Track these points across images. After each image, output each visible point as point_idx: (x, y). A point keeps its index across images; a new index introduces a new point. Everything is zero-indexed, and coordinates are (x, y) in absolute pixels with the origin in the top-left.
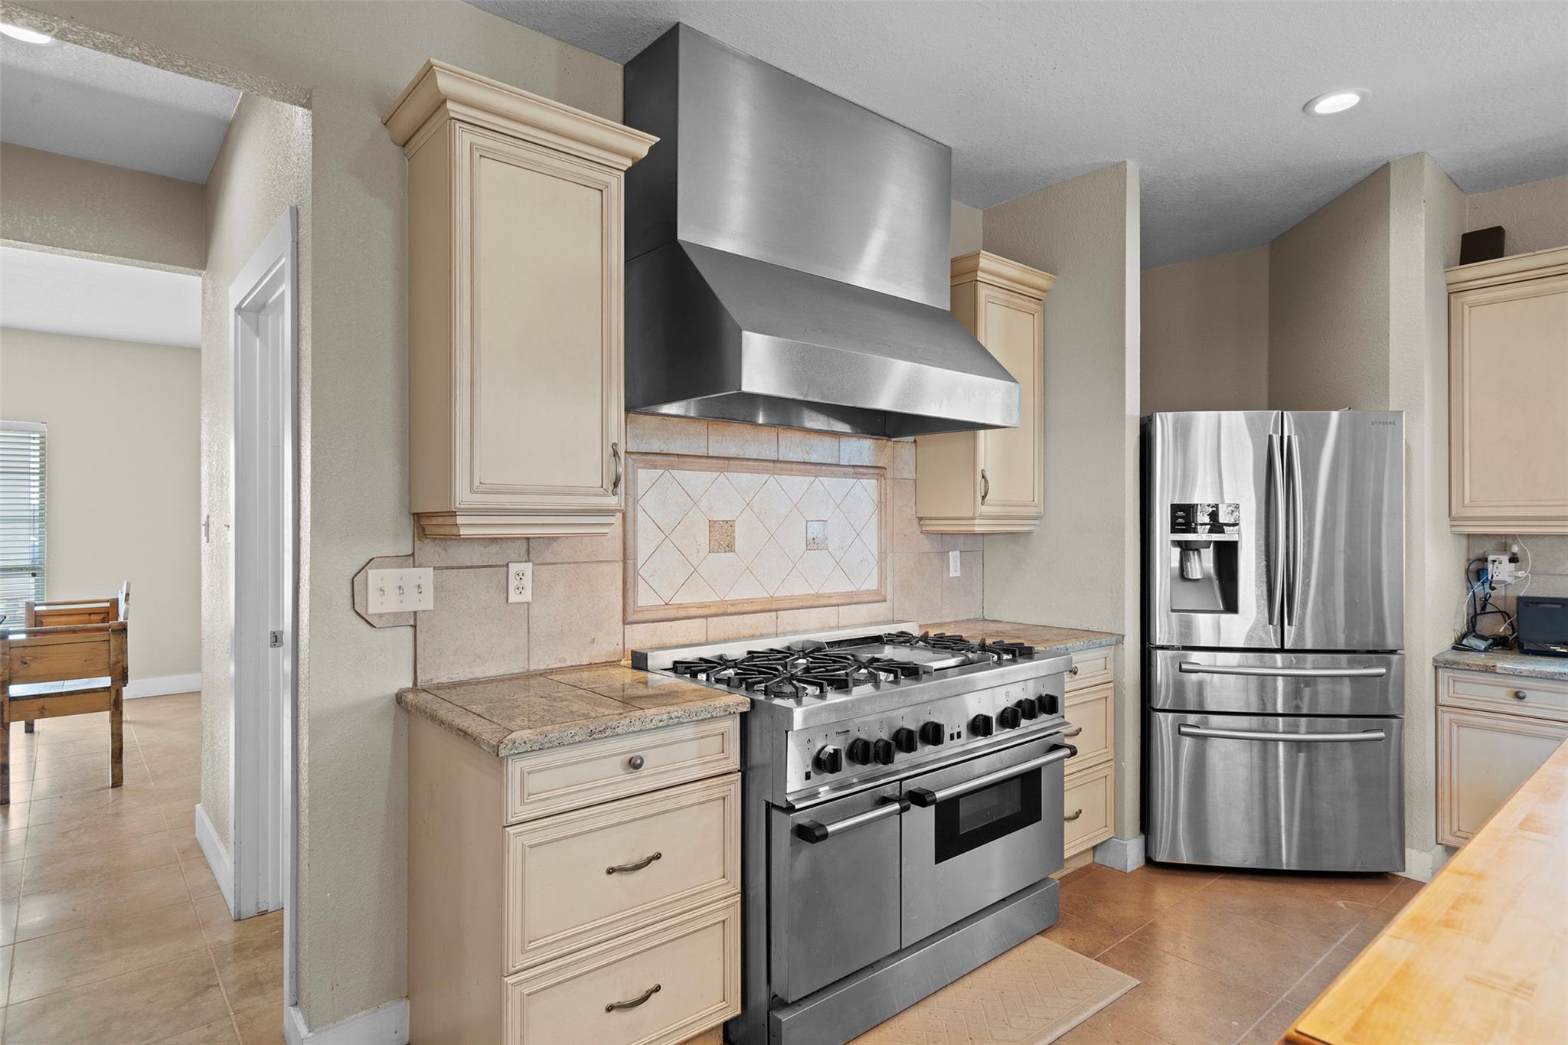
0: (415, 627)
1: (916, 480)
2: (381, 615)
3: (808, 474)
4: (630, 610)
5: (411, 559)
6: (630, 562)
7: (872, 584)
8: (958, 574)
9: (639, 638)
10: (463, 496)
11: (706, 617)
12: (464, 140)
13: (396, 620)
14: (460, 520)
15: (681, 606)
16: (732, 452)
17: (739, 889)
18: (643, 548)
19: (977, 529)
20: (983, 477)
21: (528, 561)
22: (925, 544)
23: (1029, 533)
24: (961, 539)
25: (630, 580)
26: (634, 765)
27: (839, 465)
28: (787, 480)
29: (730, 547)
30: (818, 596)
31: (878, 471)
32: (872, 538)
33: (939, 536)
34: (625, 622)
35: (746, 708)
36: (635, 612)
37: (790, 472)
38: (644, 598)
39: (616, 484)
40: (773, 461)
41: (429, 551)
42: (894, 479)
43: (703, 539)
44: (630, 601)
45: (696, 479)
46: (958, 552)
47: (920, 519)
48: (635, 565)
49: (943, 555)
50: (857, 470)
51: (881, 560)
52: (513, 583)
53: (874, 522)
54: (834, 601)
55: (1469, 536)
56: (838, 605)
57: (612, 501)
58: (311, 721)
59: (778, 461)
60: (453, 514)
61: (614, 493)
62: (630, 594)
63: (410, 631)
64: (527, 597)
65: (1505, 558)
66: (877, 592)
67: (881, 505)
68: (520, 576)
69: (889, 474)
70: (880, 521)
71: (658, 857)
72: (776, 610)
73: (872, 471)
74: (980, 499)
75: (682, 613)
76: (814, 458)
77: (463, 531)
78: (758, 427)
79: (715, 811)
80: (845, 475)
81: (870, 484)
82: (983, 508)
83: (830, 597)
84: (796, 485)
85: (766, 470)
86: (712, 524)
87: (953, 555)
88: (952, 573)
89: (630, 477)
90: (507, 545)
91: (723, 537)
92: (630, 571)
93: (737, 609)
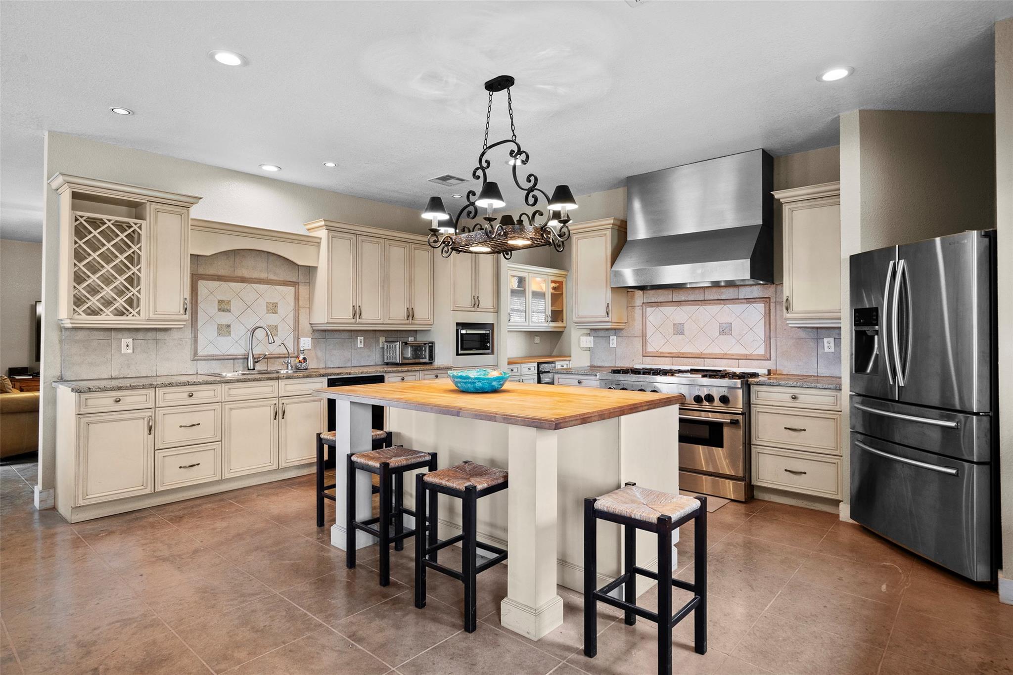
3: (720, 304)
4: (644, 352)
6: (644, 337)
7: (761, 351)
8: (832, 351)
9: (648, 361)
11: (672, 357)
15: (663, 353)
16: (683, 299)
18: (650, 331)
20: (787, 300)
21: (615, 336)
22: (802, 333)
24: (836, 331)
25: (644, 342)
27: (738, 299)
28: (708, 307)
29: (682, 333)
30: (726, 354)
31: (765, 299)
32: (761, 331)
33: (815, 330)
34: (643, 356)
36: (646, 353)
37: (710, 304)
38: (650, 349)
39: (608, 313)
40: (701, 301)
42: (777, 302)
43: (671, 330)
44: (645, 349)
45: (668, 310)
46: (833, 339)
48: (646, 338)
49: (818, 340)
50: (750, 300)
51: (767, 340)
52: (611, 342)
53: (762, 323)
56: (739, 359)
57: (607, 319)
59: (704, 300)
61: (608, 317)
62: (644, 347)
63: (589, 352)
64: (614, 346)
66: (764, 356)
67: (768, 315)
68: (613, 340)
69: (773, 300)
70: (765, 323)
72: (704, 358)
73: (758, 300)
74: (785, 311)
75: (662, 355)
76: (724, 297)
78: (687, 290)
80: (742, 303)
81: (760, 307)
83: (733, 355)
84: (714, 309)
85: (698, 304)
86: (674, 324)
87: (826, 340)
88: (826, 350)
89: (644, 310)
90: (610, 331)
91: (679, 330)
92: (644, 340)
93: (684, 356)
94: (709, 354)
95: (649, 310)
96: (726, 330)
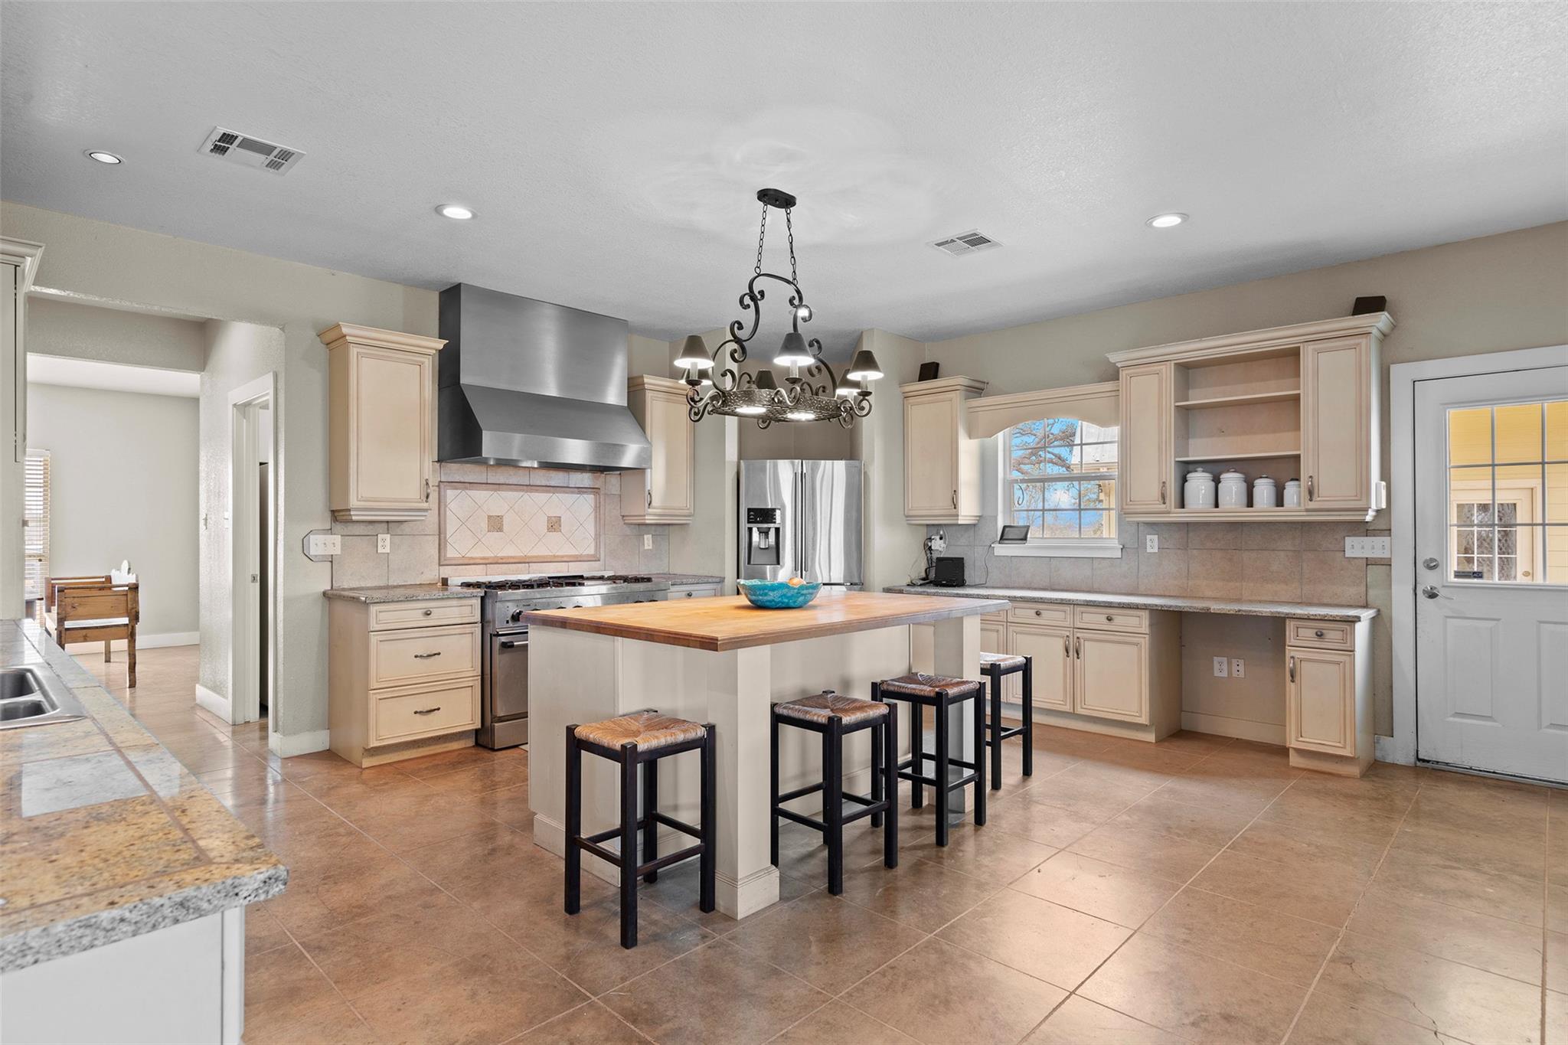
0: (332, 562)
1: (620, 496)
2: (316, 556)
3: (548, 492)
4: (442, 559)
5: (330, 531)
6: (442, 536)
7: (591, 551)
8: (651, 547)
9: (446, 572)
10: (353, 502)
11: (486, 564)
12: (354, 351)
13: (323, 559)
14: (352, 513)
15: (472, 558)
16: (502, 481)
17: (480, 673)
18: (451, 527)
19: (647, 522)
20: (649, 493)
21: (388, 533)
22: (628, 531)
23: (687, 524)
24: (653, 528)
25: (442, 544)
26: (427, 614)
27: (568, 487)
28: (535, 495)
29: (500, 529)
30: (554, 556)
31: (595, 490)
32: (590, 527)
33: (637, 526)
34: (440, 565)
35: (483, 594)
36: (445, 560)
37: (537, 491)
38: (451, 553)
39: (427, 497)
40: (527, 485)
41: (338, 527)
42: (605, 494)
43: (484, 525)
44: (442, 554)
45: (480, 495)
46: (650, 536)
47: (623, 516)
48: (445, 537)
49: (640, 536)
50: (581, 490)
51: (597, 536)
52: (380, 544)
53: (592, 518)
54: (565, 559)
55: (928, 525)
56: (568, 562)
57: (425, 505)
58: (285, 600)
59: (530, 485)
60: (349, 510)
61: (427, 502)
62: (442, 551)
63: (330, 564)
64: (387, 550)
65: (938, 537)
66: (592, 557)
67: (597, 508)
68: (384, 540)
69: (602, 492)
70: (596, 517)
71: (439, 654)
72: (528, 563)
73: (590, 490)
74: (647, 505)
75: (472, 562)
76: (553, 483)
77: (354, 518)
79: (467, 639)
80: (572, 493)
81: (590, 498)
82: (650, 510)
83: (563, 557)
84: (541, 497)
85: (523, 490)
86: (489, 517)
87: (645, 536)
88: (646, 547)
89: (442, 493)
90: (377, 525)
91: (496, 524)
92: (442, 541)
93: (504, 561)
94: (536, 557)
95: (450, 494)
96: (554, 525)
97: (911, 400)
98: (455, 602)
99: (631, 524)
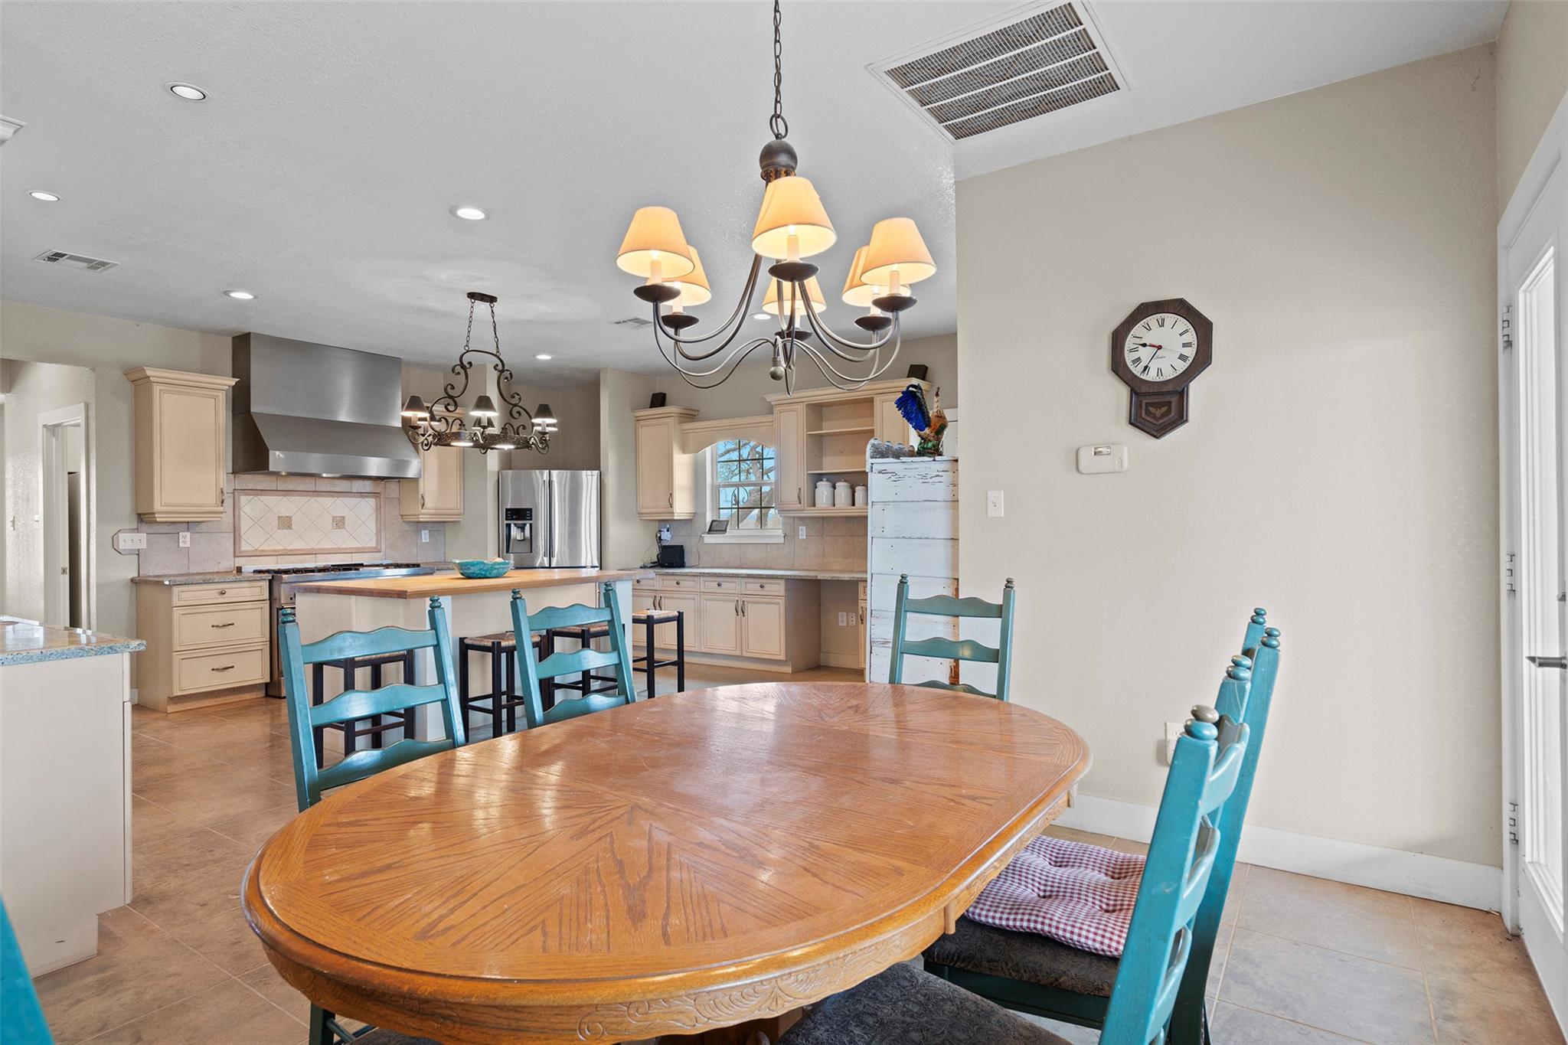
0: (138, 555)
1: (399, 499)
2: (124, 550)
3: (333, 496)
4: (237, 551)
5: (137, 530)
6: (237, 533)
7: (373, 544)
8: (428, 541)
9: (240, 562)
10: (157, 507)
11: (277, 555)
12: (157, 389)
13: (130, 552)
14: (156, 516)
15: (263, 551)
16: (290, 488)
17: (268, 639)
18: (244, 527)
19: (421, 520)
20: (423, 497)
21: (188, 531)
22: (407, 527)
23: (459, 521)
24: (430, 525)
25: (237, 539)
26: (223, 593)
27: (351, 493)
28: (321, 500)
29: (290, 527)
30: (339, 549)
31: (376, 495)
32: (372, 525)
33: (414, 524)
34: (235, 556)
35: (270, 578)
36: (240, 552)
37: (322, 496)
38: (244, 547)
39: (222, 502)
40: (313, 492)
41: (144, 527)
42: (386, 498)
43: (275, 523)
44: (237, 548)
45: (272, 500)
46: (427, 531)
47: (402, 516)
48: (239, 534)
49: (418, 532)
50: (362, 495)
51: (378, 531)
52: (181, 540)
53: (373, 517)
54: (348, 551)
55: (659, 520)
56: (352, 553)
57: (221, 509)
58: (98, 586)
59: (316, 491)
60: (154, 513)
61: (222, 506)
62: (237, 546)
63: (137, 556)
64: (188, 545)
65: (665, 530)
66: (376, 548)
67: (378, 509)
68: (185, 537)
69: (382, 496)
70: (377, 517)
71: (233, 624)
72: (315, 554)
73: (371, 495)
74: (420, 507)
75: (263, 554)
76: (336, 490)
77: (158, 520)
79: (257, 614)
80: (355, 497)
81: (372, 501)
82: (423, 511)
83: (346, 549)
84: (326, 501)
85: (309, 496)
86: (279, 518)
87: (423, 532)
88: (424, 541)
89: (237, 499)
90: (178, 525)
91: (285, 523)
92: (237, 536)
93: (293, 553)
94: (321, 549)
95: (244, 499)
96: (339, 522)
97: (642, 423)
98: (246, 584)
99: (411, 522)
